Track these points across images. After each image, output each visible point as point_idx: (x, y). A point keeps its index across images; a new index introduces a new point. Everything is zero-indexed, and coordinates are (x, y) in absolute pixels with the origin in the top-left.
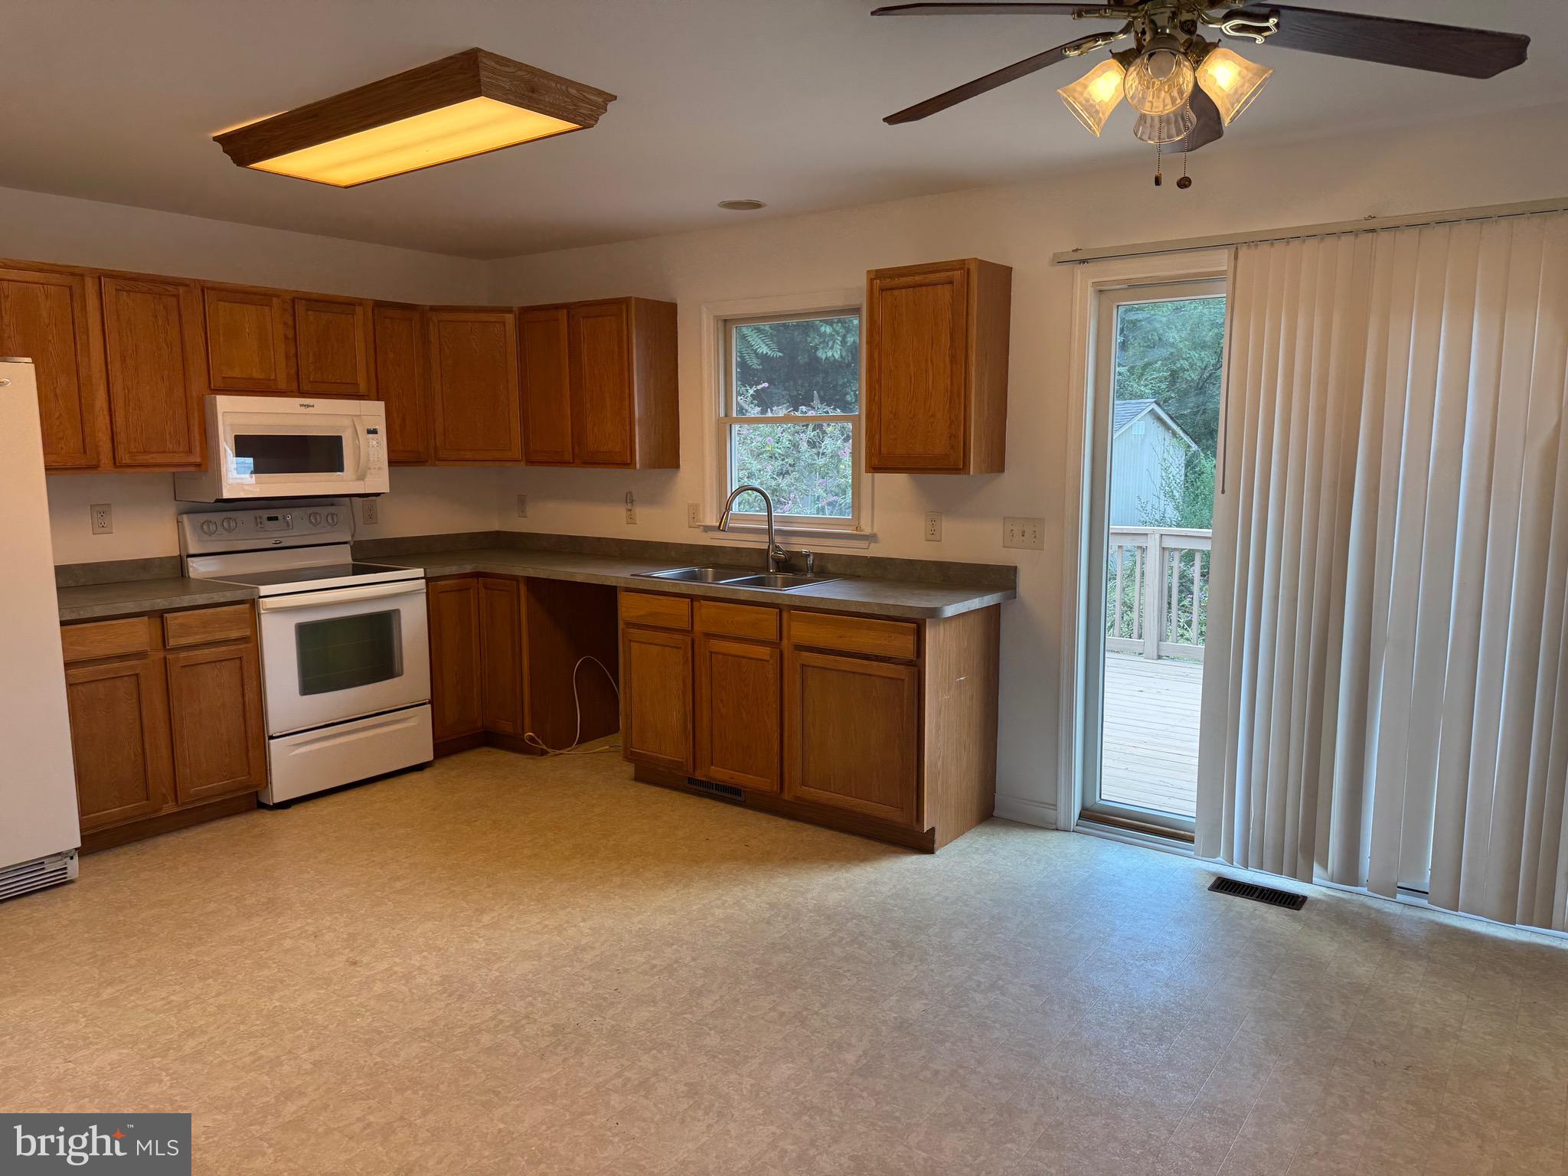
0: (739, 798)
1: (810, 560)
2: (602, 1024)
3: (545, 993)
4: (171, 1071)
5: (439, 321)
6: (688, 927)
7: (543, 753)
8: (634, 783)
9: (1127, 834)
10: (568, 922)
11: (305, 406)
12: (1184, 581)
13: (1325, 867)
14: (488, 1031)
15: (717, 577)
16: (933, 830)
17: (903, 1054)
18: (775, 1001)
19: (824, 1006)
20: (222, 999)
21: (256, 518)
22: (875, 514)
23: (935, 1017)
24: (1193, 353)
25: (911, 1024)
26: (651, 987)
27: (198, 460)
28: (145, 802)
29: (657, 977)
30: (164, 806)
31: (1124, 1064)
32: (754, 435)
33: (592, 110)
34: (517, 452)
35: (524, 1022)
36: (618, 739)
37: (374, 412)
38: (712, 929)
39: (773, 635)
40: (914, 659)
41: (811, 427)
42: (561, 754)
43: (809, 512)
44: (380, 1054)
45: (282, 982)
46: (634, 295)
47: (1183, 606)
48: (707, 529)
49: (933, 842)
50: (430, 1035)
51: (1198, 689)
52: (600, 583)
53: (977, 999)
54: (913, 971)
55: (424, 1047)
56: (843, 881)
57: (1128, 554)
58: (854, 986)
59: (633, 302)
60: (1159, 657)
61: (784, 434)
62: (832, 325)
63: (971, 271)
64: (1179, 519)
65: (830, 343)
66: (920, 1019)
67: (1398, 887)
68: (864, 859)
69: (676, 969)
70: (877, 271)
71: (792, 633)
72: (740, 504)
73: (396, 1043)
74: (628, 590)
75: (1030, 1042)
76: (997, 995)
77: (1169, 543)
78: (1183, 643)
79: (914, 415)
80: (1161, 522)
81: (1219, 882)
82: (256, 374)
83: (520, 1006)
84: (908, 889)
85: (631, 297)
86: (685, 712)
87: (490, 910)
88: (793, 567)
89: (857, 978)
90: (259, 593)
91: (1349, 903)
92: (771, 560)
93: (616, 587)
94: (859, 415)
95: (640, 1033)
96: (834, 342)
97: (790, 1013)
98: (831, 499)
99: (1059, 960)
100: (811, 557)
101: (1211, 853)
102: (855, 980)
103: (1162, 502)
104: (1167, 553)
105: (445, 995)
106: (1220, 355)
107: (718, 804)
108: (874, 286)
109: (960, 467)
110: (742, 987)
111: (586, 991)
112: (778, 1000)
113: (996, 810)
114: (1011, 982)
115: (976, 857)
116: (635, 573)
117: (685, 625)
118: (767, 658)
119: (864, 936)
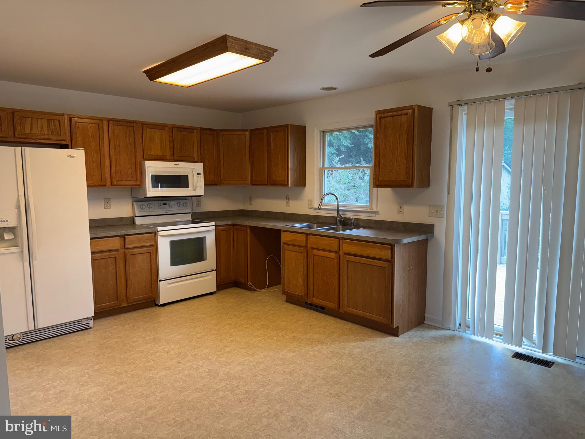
0: (323, 310)
1: (353, 221)
2: (263, 392)
3: (244, 379)
4: (113, 396)
5: (223, 135)
6: (299, 358)
7: (255, 290)
8: (285, 303)
10: (256, 353)
11: (176, 165)
14: (222, 391)
15: (318, 227)
16: (398, 327)
17: (376, 413)
18: (329, 388)
19: (347, 392)
20: (133, 373)
21: (159, 204)
22: (378, 203)
23: (391, 400)
25: (381, 402)
26: (283, 379)
27: (139, 183)
28: (116, 302)
29: (286, 376)
30: (123, 303)
32: (338, 175)
33: (268, 55)
34: (248, 181)
35: (235, 388)
36: (280, 287)
37: (199, 167)
38: (308, 359)
39: (336, 249)
40: (390, 259)
41: (360, 171)
42: (262, 291)
44: (183, 396)
45: (154, 367)
46: (290, 123)
48: (315, 209)
49: (398, 332)
50: (202, 391)
52: (275, 228)
53: (409, 394)
54: (384, 381)
55: (199, 395)
56: (361, 345)
58: (360, 385)
59: (290, 126)
60: (501, 263)
61: (350, 174)
63: (415, 109)
66: (385, 400)
68: (370, 337)
69: (293, 373)
70: (379, 111)
71: (343, 248)
72: (327, 200)
73: (190, 393)
74: (285, 231)
75: (429, 412)
76: (417, 393)
79: (392, 165)
81: (516, 354)
82: (159, 153)
83: (235, 383)
85: (288, 124)
86: (304, 277)
87: (229, 346)
88: (346, 223)
89: (362, 382)
90: (157, 229)
92: (338, 221)
93: (281, 230)
94: (372, 166)
95: (277, 396)
97: (334, 393)
99: (444, 381)
100: (353, 220)
102: (361, 383)
104: (504, 221)
105: (209, 376)
107: (316, 312)
108: (378, 117)
109: (410, 185)
110: (317, 382)
111: (259, 379)
112: (330, 388)
113: (425, 321)
114: (423, 388)
115: (415, 339)
116: (287, 225)
117: (304, 244)
118: (334, 257)
119: (366, 366)
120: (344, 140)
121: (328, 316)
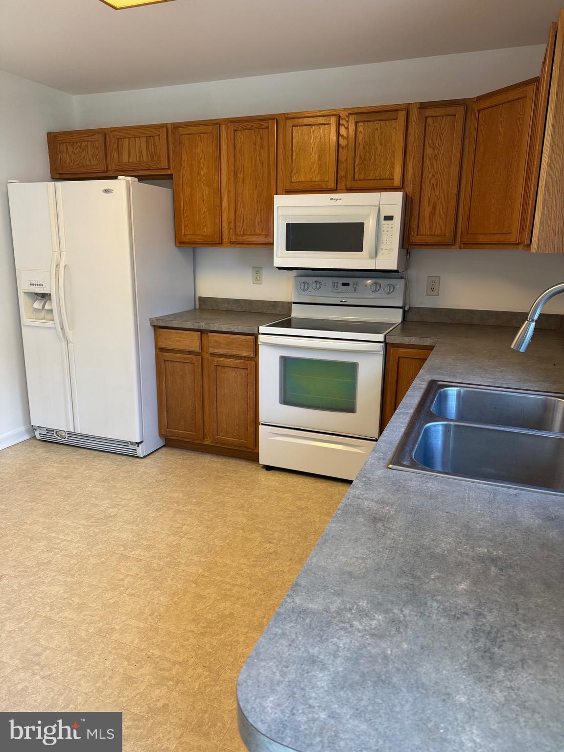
5: (479, 111)
11: (334, 199)
21: (335, 283)
27: (271, 240)
28: (194, 433)
30: (206, 440)
37: (392, 201)
82: (316, 178)
90: (257, 328)
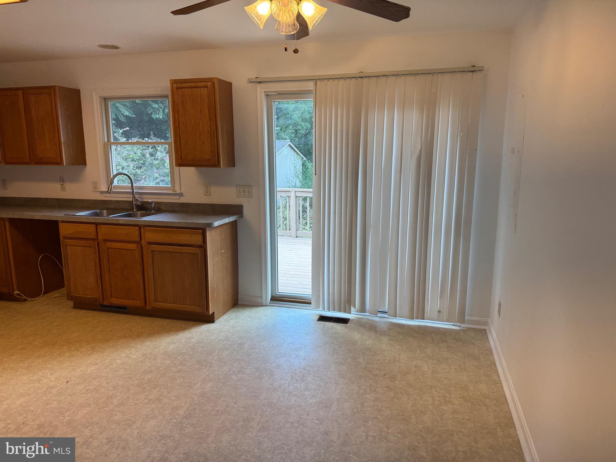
0: (125, 311)
1: (153, 205)
2: (63, 420)
3: (33, 411)
6: (104, 370)
7: (25, 300)
8: (73, 309)
9: (287, 304)
10: (43, 376)
12: (304, 208)
13: (355, 307)
15: (108, 214)
16: (213, 313)
17: (204, 406)
18: (146, 395)
19: (169, 393)
22: (182, 184)
23: (216, 388)
24: (302, 123)
25: (207, 393)
26: (87, 399)
29: (90, 394)
31: (290, 393)
32: (124, 151)
36: (64, 290)
38: (116, 369)
39: (137, 239)
40: (202, 245)
41: (150, 147)
42: (36, 300)
43: (152, 184)
46: (57, 85)
47: (304, 217)
48: (102, 192)
49: (214, 318)
51: (310, 248)
53: (233, 378)
54: (207, 371)
56: (175, 340)
57: (284, 199)
58: (182, 382)
59: (57, 88)
60: (297, 237)
61: (138, 150)
62: (158, 104)
63: (215, 82)
64: (301, 185)
65: (158, 112)
66: (210, 391)
67: (378, 311)
68: (184, 329)
69: (99, 389)
70: (174, 80)
71: (146, 237)
72: (118, 181)
74: (63, 222)
75: (255, 391)
76: (241, 375)
77: (298, 194)
78: (304, 231)
79: (195, 143)
80: (295, 187)
81: (320, 318)
83: (19, 419)
84: (203, 339)
86: (97, 276)
88: (145, 208)
91: (363, 319)
92: (134, 205)
93: (58, 221)
94: (171, 142)
96: (159, 111)
97: (154, 398)
98: (162, 178)
99: (265, 357)
100: (153, 203)
101: (317, 307)
102: (182, 380)
103: (295, 179)
104: (297, 198)
106: (312, 124)
107: (116, 314)
108: (174, 86)
109: (217, 165)
110: (131, 392)
111: (54, 407)
112: (148, 394)
113: (239, 302)
114: (246, 369)
115: (232, 321)
116: (67, 214)
117: (93, 236)
118: (135, 249)
119: (184, 360)
120: (123, 109)
121: (132, 316)
